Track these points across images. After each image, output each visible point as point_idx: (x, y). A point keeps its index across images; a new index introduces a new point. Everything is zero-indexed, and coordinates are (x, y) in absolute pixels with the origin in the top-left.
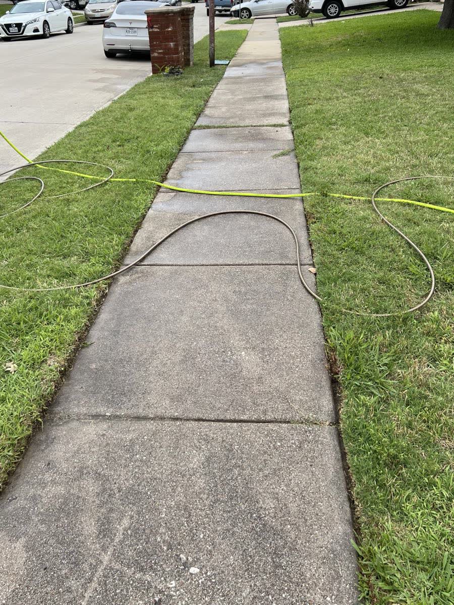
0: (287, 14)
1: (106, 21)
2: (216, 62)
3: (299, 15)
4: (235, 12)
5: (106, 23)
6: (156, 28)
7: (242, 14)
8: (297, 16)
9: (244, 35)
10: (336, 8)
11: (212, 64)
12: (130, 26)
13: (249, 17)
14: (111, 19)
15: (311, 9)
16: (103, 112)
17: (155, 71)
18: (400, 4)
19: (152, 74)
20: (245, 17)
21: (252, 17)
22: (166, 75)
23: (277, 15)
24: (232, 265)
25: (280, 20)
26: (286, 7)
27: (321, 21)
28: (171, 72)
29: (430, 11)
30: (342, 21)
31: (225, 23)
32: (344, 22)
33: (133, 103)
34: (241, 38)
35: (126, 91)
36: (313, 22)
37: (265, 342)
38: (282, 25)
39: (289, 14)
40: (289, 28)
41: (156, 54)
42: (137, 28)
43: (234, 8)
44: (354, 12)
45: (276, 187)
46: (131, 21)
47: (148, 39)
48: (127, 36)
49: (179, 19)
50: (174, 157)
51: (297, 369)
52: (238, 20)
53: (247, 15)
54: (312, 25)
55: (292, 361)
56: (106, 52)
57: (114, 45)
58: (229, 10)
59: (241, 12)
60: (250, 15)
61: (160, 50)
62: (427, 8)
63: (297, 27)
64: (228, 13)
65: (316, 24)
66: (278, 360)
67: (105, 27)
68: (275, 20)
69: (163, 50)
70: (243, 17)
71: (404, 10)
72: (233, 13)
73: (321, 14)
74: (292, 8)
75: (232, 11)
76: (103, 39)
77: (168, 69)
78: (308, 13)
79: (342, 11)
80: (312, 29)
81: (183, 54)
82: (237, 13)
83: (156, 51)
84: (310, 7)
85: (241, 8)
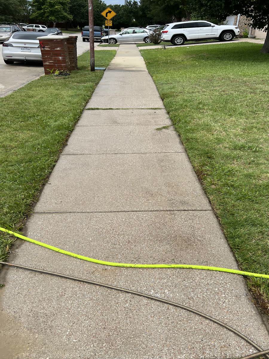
0: (144, 42)
1: (5, 42)
2: (96, 68)
3: (153, 43)
4: (104, 40)
5: (4, 44)
6: (47, 48)
7: (110, 41)
8: (151, 43)
9: (114, 53)
10: (181, 40)
11: (93, 69)
12: (25, 46)
13: (115, 43)
14: (9, 41)
15: (162, 40)
16: (5, 98)
17: (47, 73)
18: (228, 39)
19: (44, 74)
20: (112, 43)
21: (117, 43)
22: (57, 76)
23: (136, 43)
24: (138, 211)
25: (139, 45)
26: (143, 38)
27: (171, 47)
28: (60, 74)
29: (250, 43)
30: (187, 47)
31: (98, 46)
32: (188, 47)
33: (31, 93)
34: (113, 55)
35: (25, 85)
36: (166, 47)
37: (186, 280)
38: (141, 48)
39: (145, 42)
40: (147, 50)
41: (47, 63)
42: (31, 47)
43: (103, 38)
44: (194, 42)
45: (164, 151)
46: (25, 43)
47: (41, 54)
48: (22, 52)
49: (66, 43)
50: (71, 130)
51: (224, 305)
52: (107, 44)
53: (114, 42)
54: (165, 48)
55: (217, 297)
56: (6, 61)
57: (12, 57)
58: (100, 39)
59: (109, 40)
60: (116, 42)
61: (50, 61)
62: (248, 42)
63: (153, 49)
64: (100, 40)
65: (168, 48)
66: (204, 297)
67: (3, 46)
68: (135, 45)
69: (52, 61)
70: (111, 43)
71: (231, 42)
72: (103, 41)
73: (170, 43)
74: (148, 39)
75: (102, 40)
76: (2, 53)
77: (58, 72)
78: (160, 42)
79: (186, 41)
80: (165, 51)
81: (69, 63)
82: (106, 41)
83: (48, 61)
84: (162, 39)
85: (109, 38)
